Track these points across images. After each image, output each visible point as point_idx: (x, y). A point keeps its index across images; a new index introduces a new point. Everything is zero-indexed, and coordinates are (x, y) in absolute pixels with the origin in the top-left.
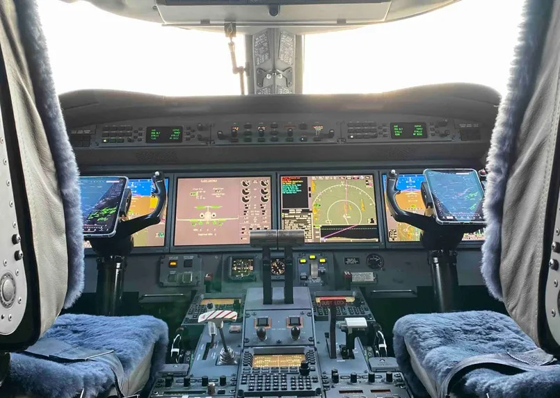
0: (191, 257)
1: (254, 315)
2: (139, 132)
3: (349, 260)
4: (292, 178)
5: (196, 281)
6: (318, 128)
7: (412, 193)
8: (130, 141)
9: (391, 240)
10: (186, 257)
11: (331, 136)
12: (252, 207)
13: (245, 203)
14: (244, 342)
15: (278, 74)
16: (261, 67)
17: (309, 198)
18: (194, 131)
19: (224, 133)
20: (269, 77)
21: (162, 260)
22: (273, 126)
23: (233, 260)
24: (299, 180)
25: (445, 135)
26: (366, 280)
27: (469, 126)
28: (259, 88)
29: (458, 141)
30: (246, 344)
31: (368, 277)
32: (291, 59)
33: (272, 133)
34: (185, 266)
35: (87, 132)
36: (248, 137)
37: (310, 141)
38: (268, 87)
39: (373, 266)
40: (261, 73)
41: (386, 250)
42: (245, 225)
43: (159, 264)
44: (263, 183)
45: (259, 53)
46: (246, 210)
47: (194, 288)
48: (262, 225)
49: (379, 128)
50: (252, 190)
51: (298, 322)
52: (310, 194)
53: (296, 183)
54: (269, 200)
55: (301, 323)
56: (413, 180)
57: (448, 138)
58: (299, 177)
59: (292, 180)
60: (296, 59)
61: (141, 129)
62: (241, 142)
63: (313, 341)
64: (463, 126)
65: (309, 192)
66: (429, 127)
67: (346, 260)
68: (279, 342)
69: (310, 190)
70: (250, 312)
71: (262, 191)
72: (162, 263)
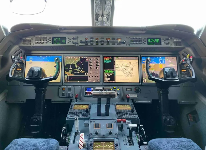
0: (70, 87)
1: (94, 122)
2: (50, 39)
3: (128, 89)
4: (108, 57)
5: (72, 96)
6: (119, 40)
7: (152, 64)
8: (46, 43)
9: (144, 82)
10: (69, 87)
11: (124, 43)
12: (93, 68)
13: (91, 67)
14: (90, 135)
15: (104, 16)
16: (97, 13)
17: (114, 65)
18: (71, 39)
19: (82, 41)
20: (100, 17)
21: (60, 88)
22: (101, 38)
23: (86, 88)
24: (111, 58)
25: (168, 44)
26: (134, 97)
27: (178, 40)
28: (96, 21)
29: (173, 46)
30: (90, 136)
31: (135, 96)
32: (109, 10)
33: (101, 41)
34: (68, 90)
35: (29, 39)
36: (92, 42)
37: (116, 45)
38: (100, 21)
39: (137, 92)
40: (97, 16)
41: (142, 86)
42: (90, 75)
43: (59, 89)
44: (97, 59)
45: (97, 8)
46: (91, 69)
47: (72, 98)
48: (97, 75)
49: (143, 40)
50: (93, 62)
51: (111, 126)
52: (114, 64)
53: (109, 60)
54: (99, 66)
55: (112, 126)
56: (153, 59)
57: (169, 45)
58: (110, 57)
59: (108, 58)
60: (111, 10)
61: (50, 38)
62: (89, 44)
63: (117, 135)
64: (175, 40)
65: (114, 63)
66: (162, 40)
67: (127, 89)
68: (104, 135)
69: (114, 62)
70: (92, 121)
71: (97, 62)
72: (60, 89)
